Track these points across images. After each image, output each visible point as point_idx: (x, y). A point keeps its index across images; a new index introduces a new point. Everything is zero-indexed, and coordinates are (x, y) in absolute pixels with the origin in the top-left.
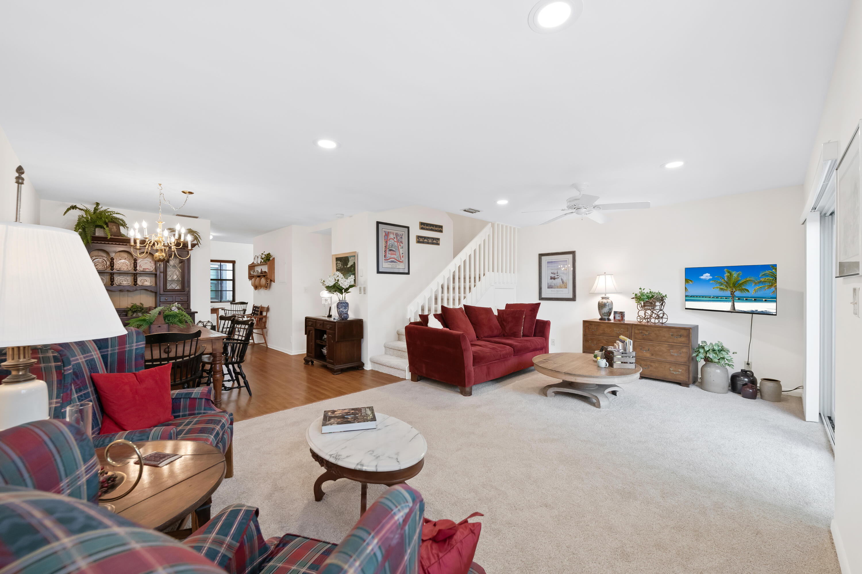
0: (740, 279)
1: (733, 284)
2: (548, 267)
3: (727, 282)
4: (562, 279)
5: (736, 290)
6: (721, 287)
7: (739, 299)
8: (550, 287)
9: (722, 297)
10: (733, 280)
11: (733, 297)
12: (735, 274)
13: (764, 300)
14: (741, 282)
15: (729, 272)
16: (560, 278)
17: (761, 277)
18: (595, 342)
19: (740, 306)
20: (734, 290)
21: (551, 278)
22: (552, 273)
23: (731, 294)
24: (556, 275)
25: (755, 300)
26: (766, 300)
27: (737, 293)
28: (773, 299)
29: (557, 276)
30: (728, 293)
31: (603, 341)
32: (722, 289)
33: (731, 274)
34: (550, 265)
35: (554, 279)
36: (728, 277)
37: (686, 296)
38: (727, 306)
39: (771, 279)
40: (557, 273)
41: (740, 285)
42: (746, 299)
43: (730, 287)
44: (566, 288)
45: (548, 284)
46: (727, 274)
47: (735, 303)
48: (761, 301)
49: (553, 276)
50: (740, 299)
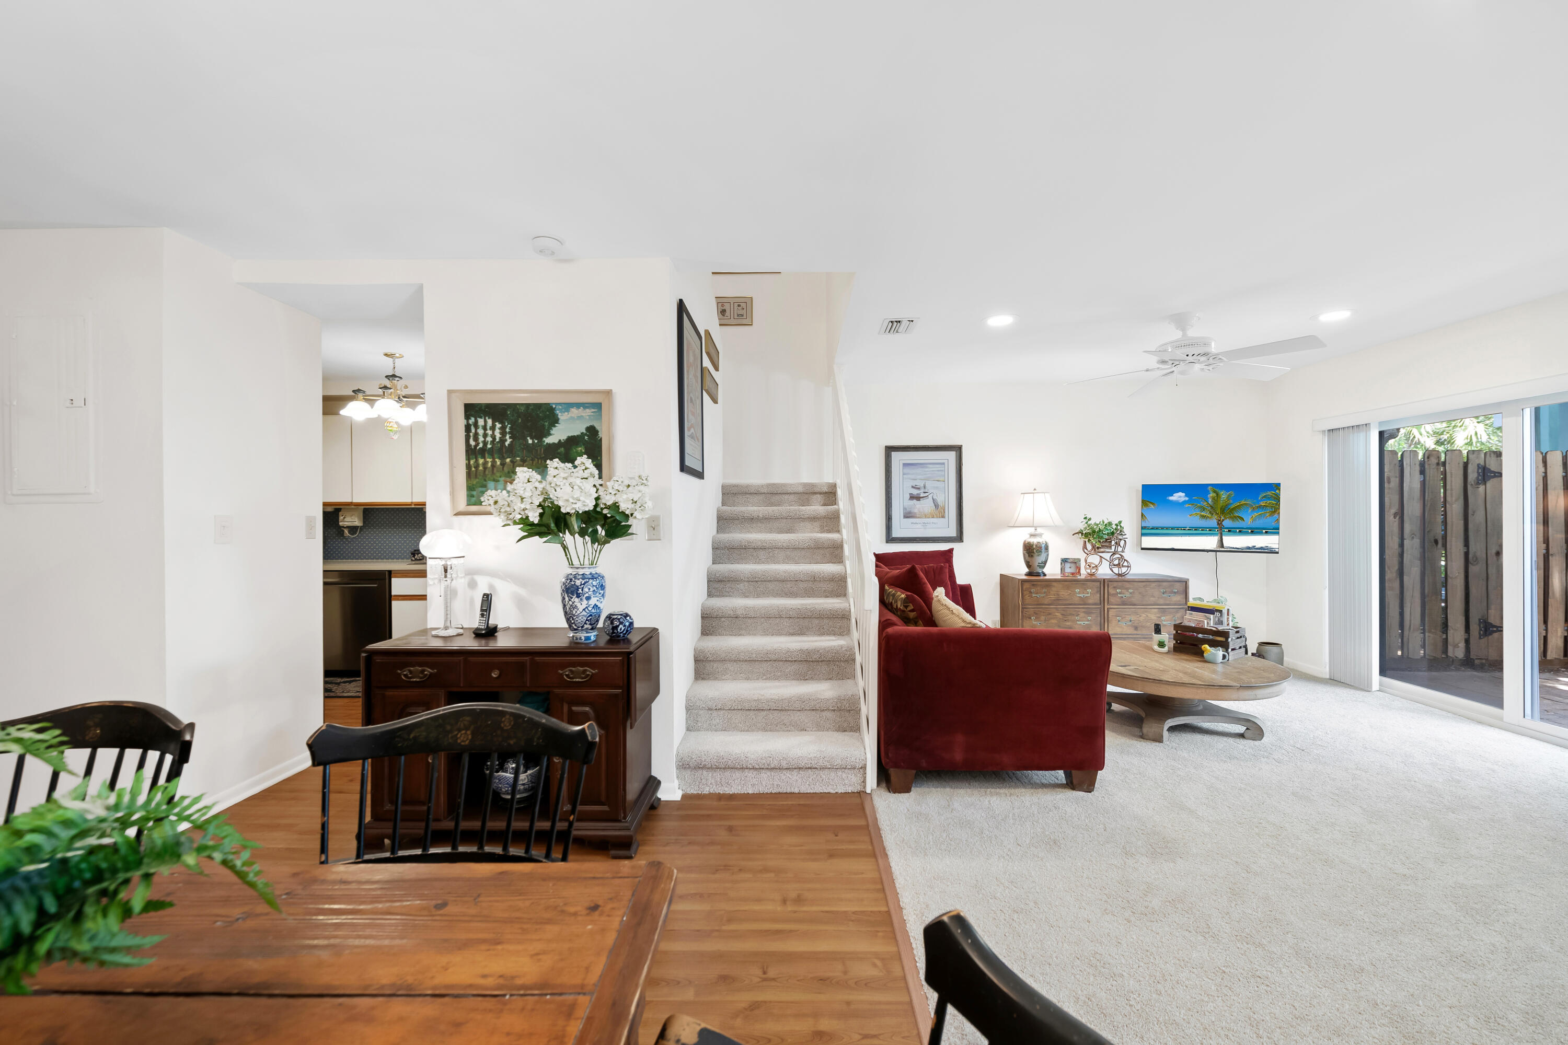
0: (1231, 502)
1: (1221, 509)
2: (904, 474)
3: (1211, 506)
4: (933, 500)
5: (1226, 518)
6: (1202, 514)
7: (1229, 531)
8: (908, 515)
9: (1203, 529)
10: (1221, 503)
11: (1221, 529)
12: (1224, 495)
13: (1264, 531)
14: (1232, 507)
15: (1215, 492)
16: (930, 496)
17: (1261, 501)
18: (1043, 618)
19: (1231, 541)
20: (1222, 518)
21: (912, 497)
22: (913, 487)
23: (1218, 524)
24: (922, 490)
25: (1252, 532)
26: (1266, 532)
27: (1227, 523)
28: (1275, 530)
29: (925, 492)
30: (1213, 523)
31: (1057, 614)
32: (1203, 517)
33: (1217, 495)
34: (907, 470)
35: (918, 498)
36: (1213, 498)
37: (1143, 528)
38: (1210, 542)
39: (1274, 502)
40: (925, 487)
41: (1231, 511)
42: (1240, 531)
43: (1217, 514)
44: (943, 517)
45: (905, 509)
46: (1212, 495)
47: (1223, 537)
48: (1260, 533)
49: (915, 492)
50: (1231, 531)
